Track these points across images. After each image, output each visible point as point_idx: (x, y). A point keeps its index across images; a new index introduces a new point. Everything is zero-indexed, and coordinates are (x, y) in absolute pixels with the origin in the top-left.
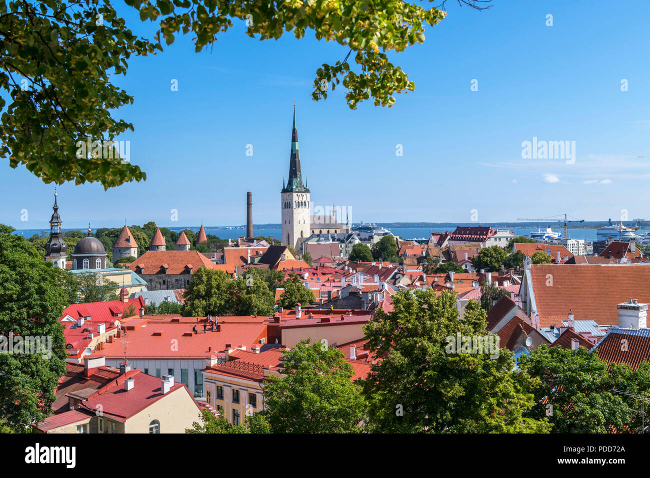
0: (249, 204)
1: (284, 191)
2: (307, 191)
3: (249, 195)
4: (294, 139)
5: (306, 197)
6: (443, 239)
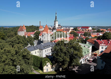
3: (40, 22)
6: (79, 28)
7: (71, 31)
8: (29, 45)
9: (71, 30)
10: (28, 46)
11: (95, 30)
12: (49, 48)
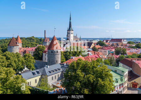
0: (45, 33)
1: (68, 30)
2: (73, 30)
3: (45, 31)
4: (70, 19)
5: (72, 32)
6: (107, 41)
7: (94, 46)
8: (26, 68)
9: (94, 44)
10: (24, 70)
11: (133, 44)
12: (58, 74)
